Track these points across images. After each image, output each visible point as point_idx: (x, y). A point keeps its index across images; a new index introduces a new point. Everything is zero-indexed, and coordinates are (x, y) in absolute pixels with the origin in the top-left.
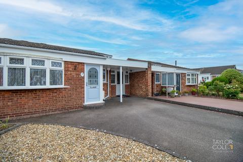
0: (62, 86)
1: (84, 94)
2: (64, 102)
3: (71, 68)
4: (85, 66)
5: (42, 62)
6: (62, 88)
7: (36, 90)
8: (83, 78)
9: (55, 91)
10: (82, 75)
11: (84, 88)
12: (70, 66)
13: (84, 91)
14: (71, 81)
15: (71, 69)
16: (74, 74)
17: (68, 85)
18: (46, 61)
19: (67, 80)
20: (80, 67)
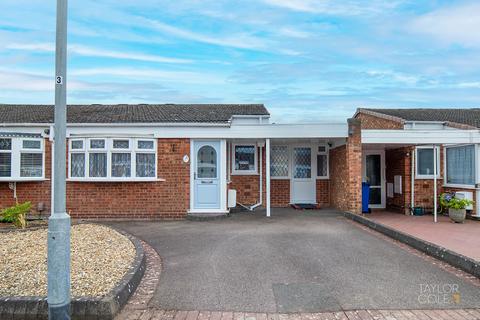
0: (155, 179)
1: (189, 194)
2: (157, 205)
3: (168, 147)
4: (192, 143)
5: (125, 143)
6: (154, 182)
7: (121, 183)
8: (188, 164)
9: (145, 186)
10: (186, 159)
11: (188, 183)
12: (166, 145)
13: (189, 188)
14: (167, 171)
15: (167, 151)
16: (172, 158)
17: (163, 177)
18: (130, 140)
19: (163, 170)
20: (182, 145)
